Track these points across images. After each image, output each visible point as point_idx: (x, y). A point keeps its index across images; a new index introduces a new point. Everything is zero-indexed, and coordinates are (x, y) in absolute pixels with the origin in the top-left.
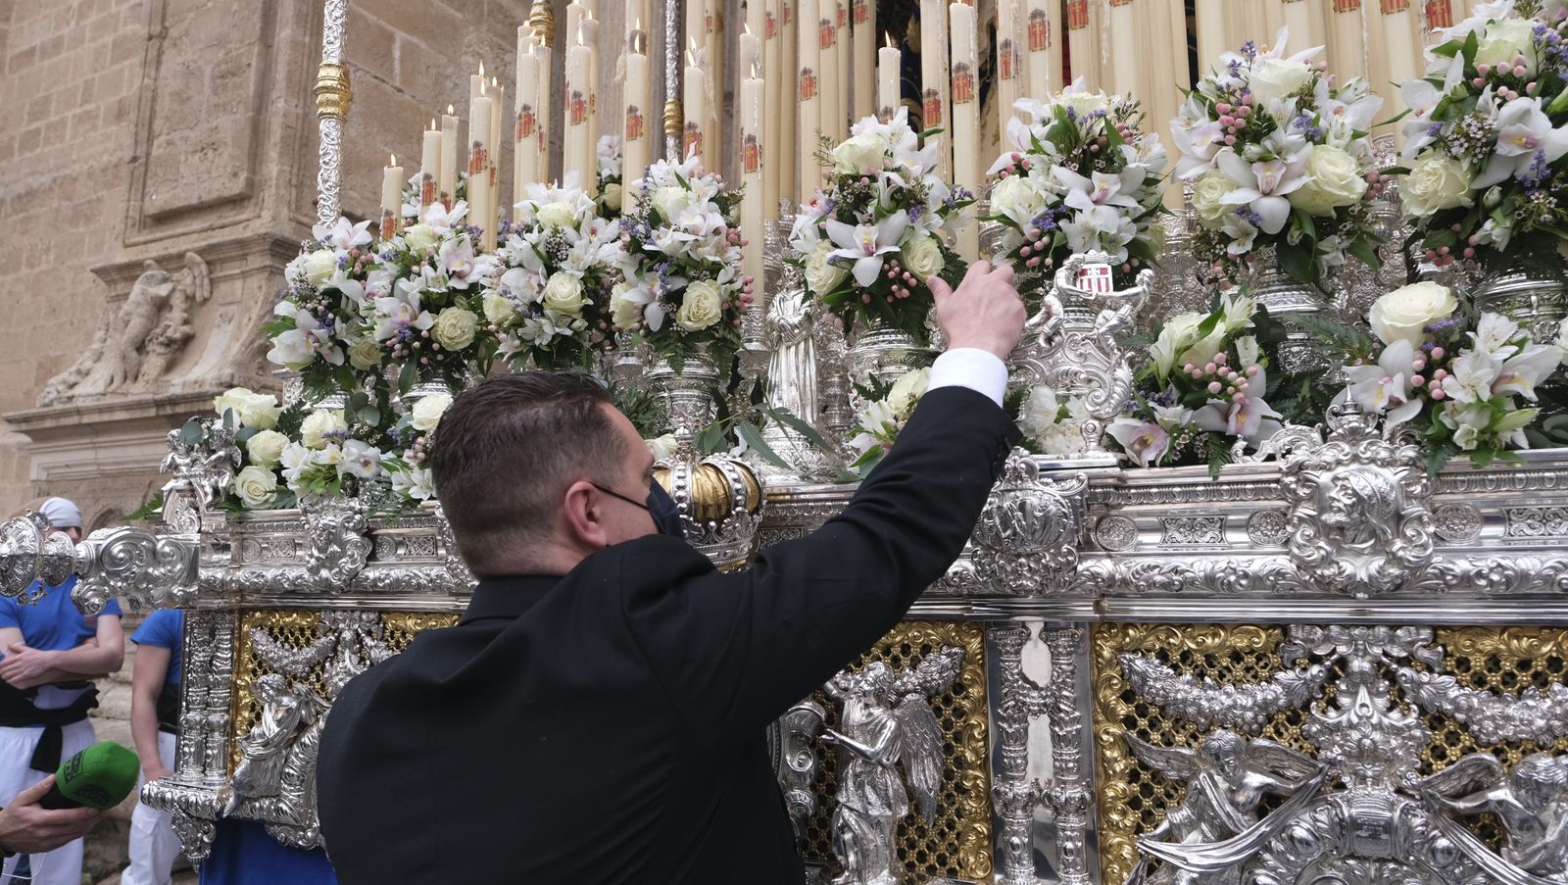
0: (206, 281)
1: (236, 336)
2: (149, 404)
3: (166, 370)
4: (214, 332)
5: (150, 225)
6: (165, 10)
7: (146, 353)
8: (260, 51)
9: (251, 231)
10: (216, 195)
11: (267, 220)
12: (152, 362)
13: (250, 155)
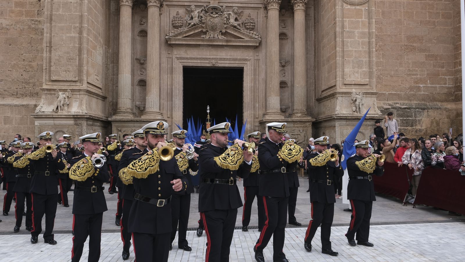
0: (71, 94)
1: (81, 105)
2: (71, 115)
3: (68, 109)
4: (74, 103)
5: (51, 82)
6: (50, 42)
7: (64, 106)
8: (79, 57)
9: (81, 88)
10: (70, 80)
11: (85, 86)
12: (66, 108)
13: (78, 74)
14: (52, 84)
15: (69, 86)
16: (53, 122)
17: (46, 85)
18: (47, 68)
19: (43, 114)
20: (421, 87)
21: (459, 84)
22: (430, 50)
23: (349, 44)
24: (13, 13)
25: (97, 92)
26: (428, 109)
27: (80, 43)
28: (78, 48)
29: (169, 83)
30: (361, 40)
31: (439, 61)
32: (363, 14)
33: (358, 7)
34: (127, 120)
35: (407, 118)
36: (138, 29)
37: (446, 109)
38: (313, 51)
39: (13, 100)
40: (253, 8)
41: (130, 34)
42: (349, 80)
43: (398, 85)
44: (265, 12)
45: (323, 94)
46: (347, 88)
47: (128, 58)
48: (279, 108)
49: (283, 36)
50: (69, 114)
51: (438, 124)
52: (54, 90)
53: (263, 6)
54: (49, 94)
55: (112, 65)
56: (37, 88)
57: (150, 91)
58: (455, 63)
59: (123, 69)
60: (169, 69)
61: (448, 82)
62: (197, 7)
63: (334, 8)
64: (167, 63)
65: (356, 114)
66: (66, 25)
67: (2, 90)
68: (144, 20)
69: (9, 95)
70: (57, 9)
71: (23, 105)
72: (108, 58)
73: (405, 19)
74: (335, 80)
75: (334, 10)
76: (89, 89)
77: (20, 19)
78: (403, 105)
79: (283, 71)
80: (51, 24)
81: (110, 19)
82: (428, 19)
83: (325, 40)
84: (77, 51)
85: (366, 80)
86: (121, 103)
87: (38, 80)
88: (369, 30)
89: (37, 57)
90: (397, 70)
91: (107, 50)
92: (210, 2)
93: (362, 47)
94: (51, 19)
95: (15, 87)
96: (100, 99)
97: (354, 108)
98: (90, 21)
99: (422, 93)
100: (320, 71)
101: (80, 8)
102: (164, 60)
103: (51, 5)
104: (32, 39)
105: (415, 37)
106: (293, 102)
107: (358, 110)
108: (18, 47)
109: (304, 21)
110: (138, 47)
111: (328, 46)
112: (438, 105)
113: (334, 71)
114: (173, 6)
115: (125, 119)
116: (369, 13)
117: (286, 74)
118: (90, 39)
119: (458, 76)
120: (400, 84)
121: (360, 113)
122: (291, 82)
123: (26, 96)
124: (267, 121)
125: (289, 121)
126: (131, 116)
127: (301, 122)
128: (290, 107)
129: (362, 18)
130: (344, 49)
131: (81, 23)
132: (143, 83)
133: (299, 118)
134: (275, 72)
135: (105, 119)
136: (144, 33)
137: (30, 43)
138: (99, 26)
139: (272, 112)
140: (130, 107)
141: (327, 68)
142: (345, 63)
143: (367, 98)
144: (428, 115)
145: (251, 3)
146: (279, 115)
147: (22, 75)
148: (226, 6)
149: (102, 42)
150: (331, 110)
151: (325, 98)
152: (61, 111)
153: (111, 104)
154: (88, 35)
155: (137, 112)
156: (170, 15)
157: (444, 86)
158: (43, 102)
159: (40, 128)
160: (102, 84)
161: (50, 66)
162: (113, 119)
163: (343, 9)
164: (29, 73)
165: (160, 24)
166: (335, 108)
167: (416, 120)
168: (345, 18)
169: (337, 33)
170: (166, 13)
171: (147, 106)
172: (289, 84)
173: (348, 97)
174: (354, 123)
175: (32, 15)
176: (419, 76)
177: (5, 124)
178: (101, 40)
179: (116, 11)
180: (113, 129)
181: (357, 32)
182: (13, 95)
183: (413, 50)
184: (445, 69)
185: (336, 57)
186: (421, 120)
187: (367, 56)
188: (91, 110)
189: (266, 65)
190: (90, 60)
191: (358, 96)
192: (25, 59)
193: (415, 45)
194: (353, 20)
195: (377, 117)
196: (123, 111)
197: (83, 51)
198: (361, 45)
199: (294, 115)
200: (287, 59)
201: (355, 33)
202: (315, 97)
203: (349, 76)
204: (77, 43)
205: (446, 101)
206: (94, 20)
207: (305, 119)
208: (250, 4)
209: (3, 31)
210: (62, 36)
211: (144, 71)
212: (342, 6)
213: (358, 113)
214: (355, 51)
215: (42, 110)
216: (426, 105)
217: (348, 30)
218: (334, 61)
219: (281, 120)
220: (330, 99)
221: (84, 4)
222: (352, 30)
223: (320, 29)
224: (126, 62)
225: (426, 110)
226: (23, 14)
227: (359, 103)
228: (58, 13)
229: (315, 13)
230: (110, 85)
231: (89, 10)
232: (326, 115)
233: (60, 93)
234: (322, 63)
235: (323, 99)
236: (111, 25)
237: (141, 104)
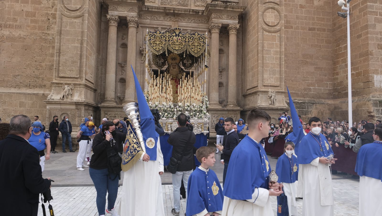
0: (74, 87)
1: (80, 95)
2: (74, 102)
3: (71, 97)
4: (76, 93)
5: (59, 78)
6: (60, 50)
7: (68, 95)
8: (80, 61)
9: (81, 83)
10: (73, 77)
11: (84, 82)
12: (70, 97)
13: (79, 73)
14: (60, 79)
15: (72, 81)
16: (60, 106)
17: (56, 80)
18: (56, 68)
19: (52, 100)
20: (312, 89)
21: (336, 88)
22: (318, 64)
23: (267, 58)
24: (28, 27)
25: (91, 86)
26: (316, 103)
27: (81, 51)
28: (80, 54)
29: (141, 81)
30: (275, 56)
31: (323, 72)
32: (277, 39)
33: (273, 34)
34: (112, 106)
35: (303, 110)
36: (121, 42)
37: (327, 104)
38: (241, 62)
39: (27, 90)
40: (202, 31)
41: (115, 46)
42: (266, 83)
43: (297, 87)
44: (210, 34)
45: (247, 92)
46: (265, 88)
47: (114, 62)
48: (218, 100)
49: (221, 51)
50: (72, 101)
51: (322, 114)
52: (61, 84)
53: (208, 30)
54: (57, 86)
55: (101, 67)
56: (45, 82)
57: (129, 87)
58: (333, 73)
59: (110, 70)
60: (141, 71)
61: (329, 86)
62: (163, 28)
63: (257, 34)
64: (140, 67)
65: (271, 106)
66: (72, 37)
67: (18, 82)
68: (125, 36)
69: (23, 86)
70: (66, 26)
71: (34, 94)
72: (99, 62)
73: (302, 43)
74: (257, 83)
75: (257, 35)
76: (86, 84)
77: (34, 32)
78: (300, 101)
79: (221, 75)
80: (60, 36)
81: (100, 34)
82: (316, 43)
83: (250, 55)
84: (79, 56)
85: (278, 83)
86: (108, 94)
87: (46, 76)
88: (280, 49)
89: (46, 59)
90: (296, 77)
91: (98, 56)
92: (171, 26)
93: (275, 61)
94: (61, 33)
95: (28, 81)
96: (93, 91)
97: (270, 102)
98: (89, 36)
99: (312, 93)
100: (246, 76)
101: (82, 26)
102: (138, 65)
103: (61, 23)
104: (42, 46)
105: (308, 55)
106: (227, 97)
107: (273, 103)
108: (32, 52)
109: (236, 42)
110: (120, 55)
111: (252, 59)
112: (322, 101)
113: (257, 76)
114: (146, 27)
115: (110, 106)
116: (280, 39)
117: (223, 77)
118: (88, 48)
119: (336, 82)
120: (298, 86)
121: (274, 105)
122: (226, 83)
123: (37, 87)
124: (210, 109)
125: (225, 109)
126: (115, 103)
127: (233, 110)
128: (225, 100)
129: (276, 41)
130: (263, 61)
131: (82, 37)
132: (123, 81)
133: (231, 108)
134: (215, 76)
135: (96, 105)
136: (125, 46)
137: (41, 49)
138: (94, 39)
139: (214, 104)
140: (114, 97)
141: (251, 74)
142: (264, 71)
143: (279, 95)
144: (316, 108)
145: (200, 27)
146: (218, 106)
147: (34, 72)
148: (183, 29)
149: (95, 51)
150: (253, 103)
151: (250, 94)
152: (67, 99)
153: (99, 94)
154: (87, 45)
155: (118, 101)
156: (144, 33)
157: (326, 88)
158: (53, 92)
159: (50, 111)
160: (94, 80)
161: (59, 67)
162: (102, 106)
163: (263, 35)
164: (39, 71)
165: (136, 39)
166: (257, 102)
167: (308, 110)
168: (265, 41)
169: (259, 51)
170: (140, 32)
171: (126, 97)
172: (225, 84)
173: (266, 94)
174: (270, 112)
175: (43, 29)
176: (310, 81)
177: (20, 107)
178: (95, 49)
179: (105, 29)
180: (101, 113)
181: (273, 50)
182: (26, 86)
183: (307, 64)
184: (327, 77)
185: (258, 67)
186: (312, 111)
187: (279, 67)
188: (87, 99)
189: (209, 71)
190: (88, 63)
191: (273, 94)
192: (36, 60)
193: (307, 60)
194: (270, 43)
195: (285, 108)
196: (109, 100)
197: (83, 57)
198: (275, 59)
199: (228, 106)
200: (223, 67)
201: (271, 51)
202: (242, 93)
203: (267, 80)
204: (79, 51)
205: (328, 98)
206: (91, 35)
207: (236, 108)
208: (199, 29)
209: (21, 40)
210: (68, 45)
211: (123, 72)
212: (263, 33)
213: (273, 105)
214: (271, 63)
215: (52, 98)
216: (315, 101)
217: (266, 49)
218: (257, 69)
219: (220, 109)
220: (253, 95)
221: (85, 24)
222: (269, 49)
223: (246, 47)
224: (112, 66)
225: (315, 104)
226: (36, 28)
227: (274, 98)
228: (66, 29)
229: (242, 37)
230: (99, 81)
231: (88, 27)
232: (250, 106)
233: (66, 86)
234: (247, 71)
235: (248, 95)
236: (101, 39)
237: (121, 95)
